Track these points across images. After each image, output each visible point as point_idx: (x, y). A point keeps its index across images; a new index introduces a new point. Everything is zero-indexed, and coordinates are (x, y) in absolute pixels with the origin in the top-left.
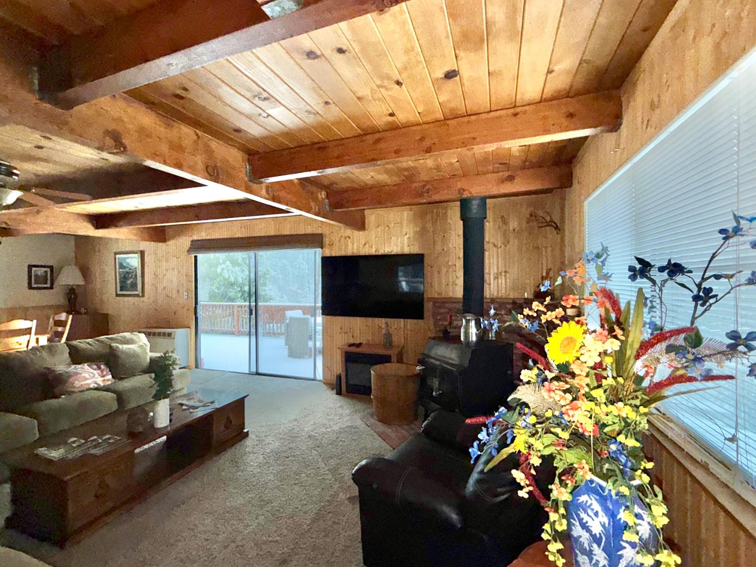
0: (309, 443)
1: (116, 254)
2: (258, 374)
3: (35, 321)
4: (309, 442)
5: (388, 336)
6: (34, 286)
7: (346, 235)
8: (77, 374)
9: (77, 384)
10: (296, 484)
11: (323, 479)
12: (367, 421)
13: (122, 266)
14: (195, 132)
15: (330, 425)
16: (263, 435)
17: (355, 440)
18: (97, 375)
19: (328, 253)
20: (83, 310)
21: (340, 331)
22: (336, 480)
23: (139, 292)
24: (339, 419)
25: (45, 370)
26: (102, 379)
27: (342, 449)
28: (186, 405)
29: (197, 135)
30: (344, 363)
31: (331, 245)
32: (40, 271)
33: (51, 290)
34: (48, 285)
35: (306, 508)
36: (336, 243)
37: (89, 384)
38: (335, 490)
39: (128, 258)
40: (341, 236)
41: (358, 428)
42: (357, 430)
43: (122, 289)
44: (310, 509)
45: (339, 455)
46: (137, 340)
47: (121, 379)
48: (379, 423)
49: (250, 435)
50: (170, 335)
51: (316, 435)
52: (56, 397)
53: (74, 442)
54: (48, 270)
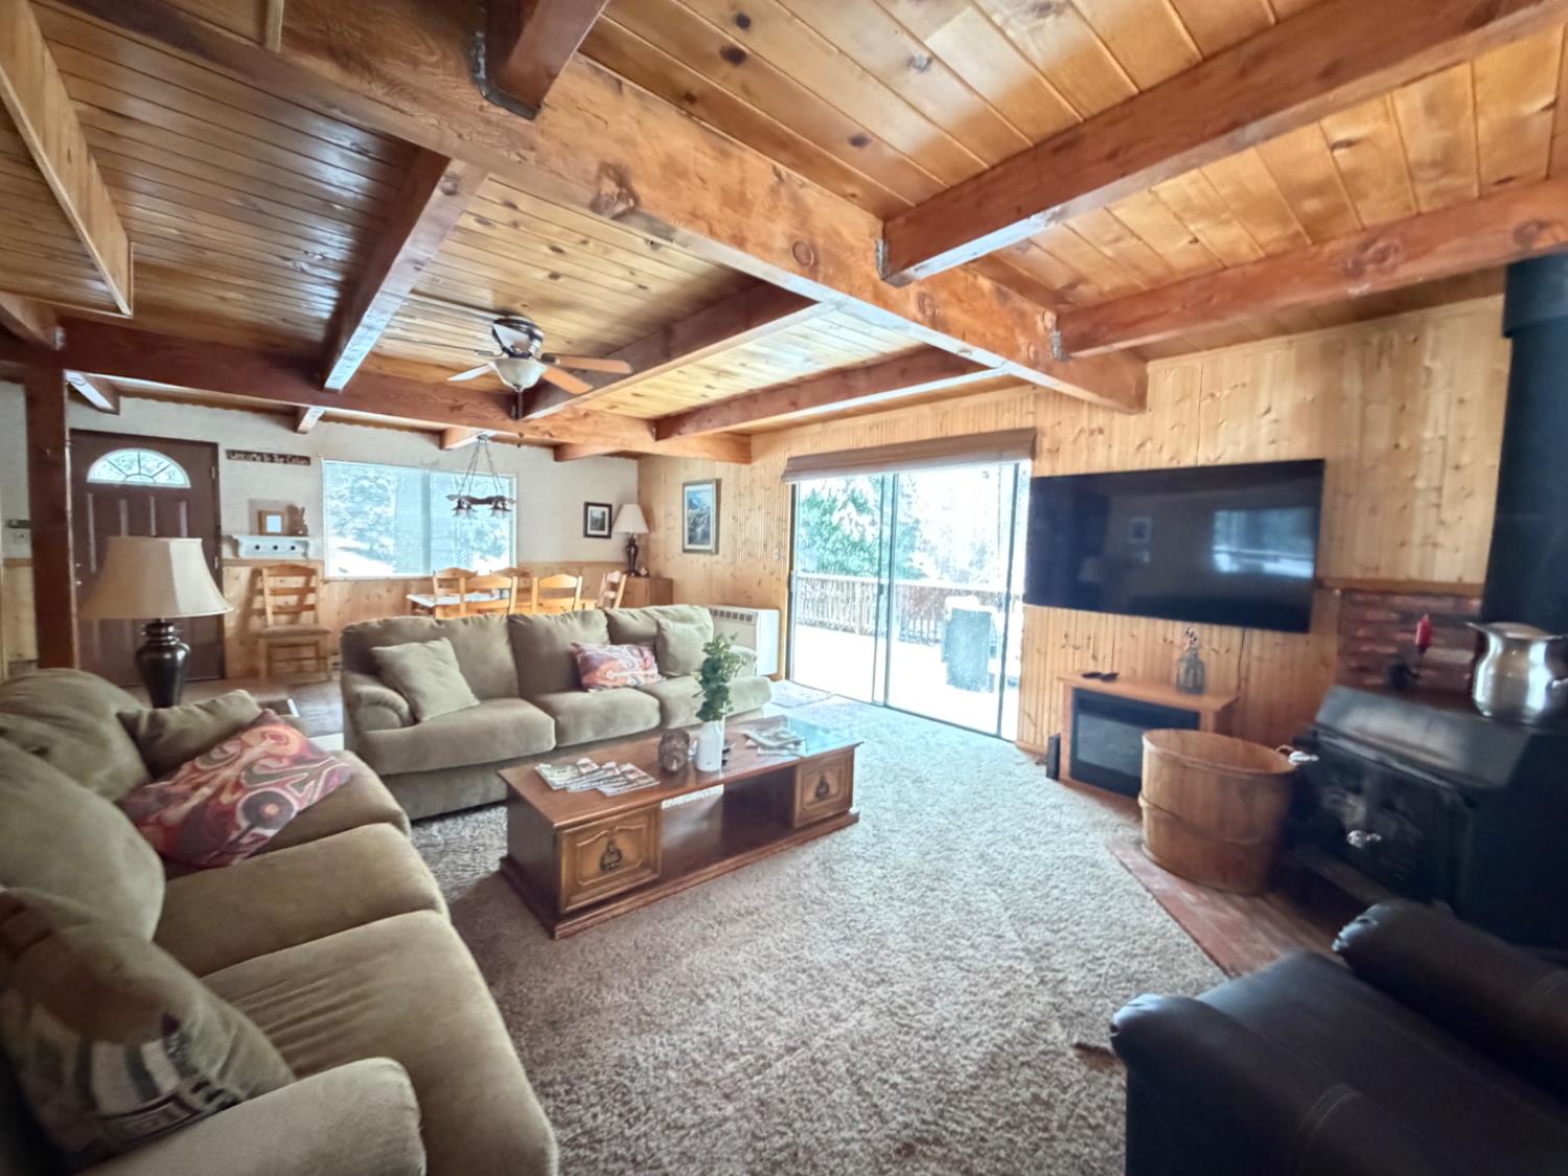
0: (980, 872)
1: (685, 485)
2: (886, 706)
3: (581, 579)
4: (980, 868)
5: (1195, 664)
6: (590, 532)
7: (1094, 426)
8: (611, 659)
9: (611, 675)
10: (947, 958)
11: (1011, 967)
12: (1124, 856)
13: (692, 506)
14: (775, 169)
15: (1030, 841)
16: (887, 827)
17: (1093, 896)
18: (637, 666)
19: (1046, 469)
20: (643, 572)
21: (1064, 641)
22: (1042, 982)
23: (710, 546)
24: (1054, 833)
25: (573, 648)
26: (644, 673)
27: (1060, 909)
28: (754, 740)
29: (778, 175)
30: (1070, 713)
31: (1055, 451)
32: (596, 512)
33: (607, 540)
34: (606, 533)
35: (969, 1029)
36: (1067, 448)
37: (626, 678)
38: (1040, 1007)
39: (699, 492)
40: (1081, 431)
41: (1098, 867)
42: (1097, 872)
43: (691, 541)
44: (977, 1035)
45: (1053, 923)
46: (696, 617)
47: (670, 677)
48: (1157, 869)
49: (861, 821)
50: (749, 618)
51: (996, 855)
52: (582, 688)
53: (585, 765)
54: (606, 510)
